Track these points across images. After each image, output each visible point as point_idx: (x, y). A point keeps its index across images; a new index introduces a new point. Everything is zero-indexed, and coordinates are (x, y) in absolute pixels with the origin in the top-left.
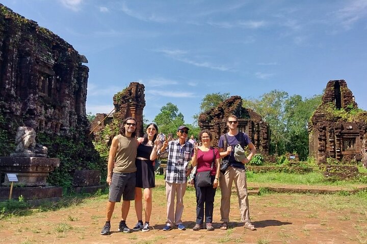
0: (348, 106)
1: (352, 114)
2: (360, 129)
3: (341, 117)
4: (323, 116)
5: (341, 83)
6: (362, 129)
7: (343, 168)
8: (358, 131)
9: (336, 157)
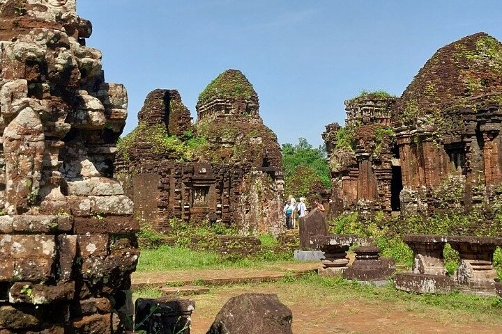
0: (185, 133)
1: (191, 146)
2: (217, 173)
3: (174, 150)
4: (149, 147)
5: (173, 95)
6: (219, 174)
7: (243, 241)
8: (213, 176)
9: (183, 218)
